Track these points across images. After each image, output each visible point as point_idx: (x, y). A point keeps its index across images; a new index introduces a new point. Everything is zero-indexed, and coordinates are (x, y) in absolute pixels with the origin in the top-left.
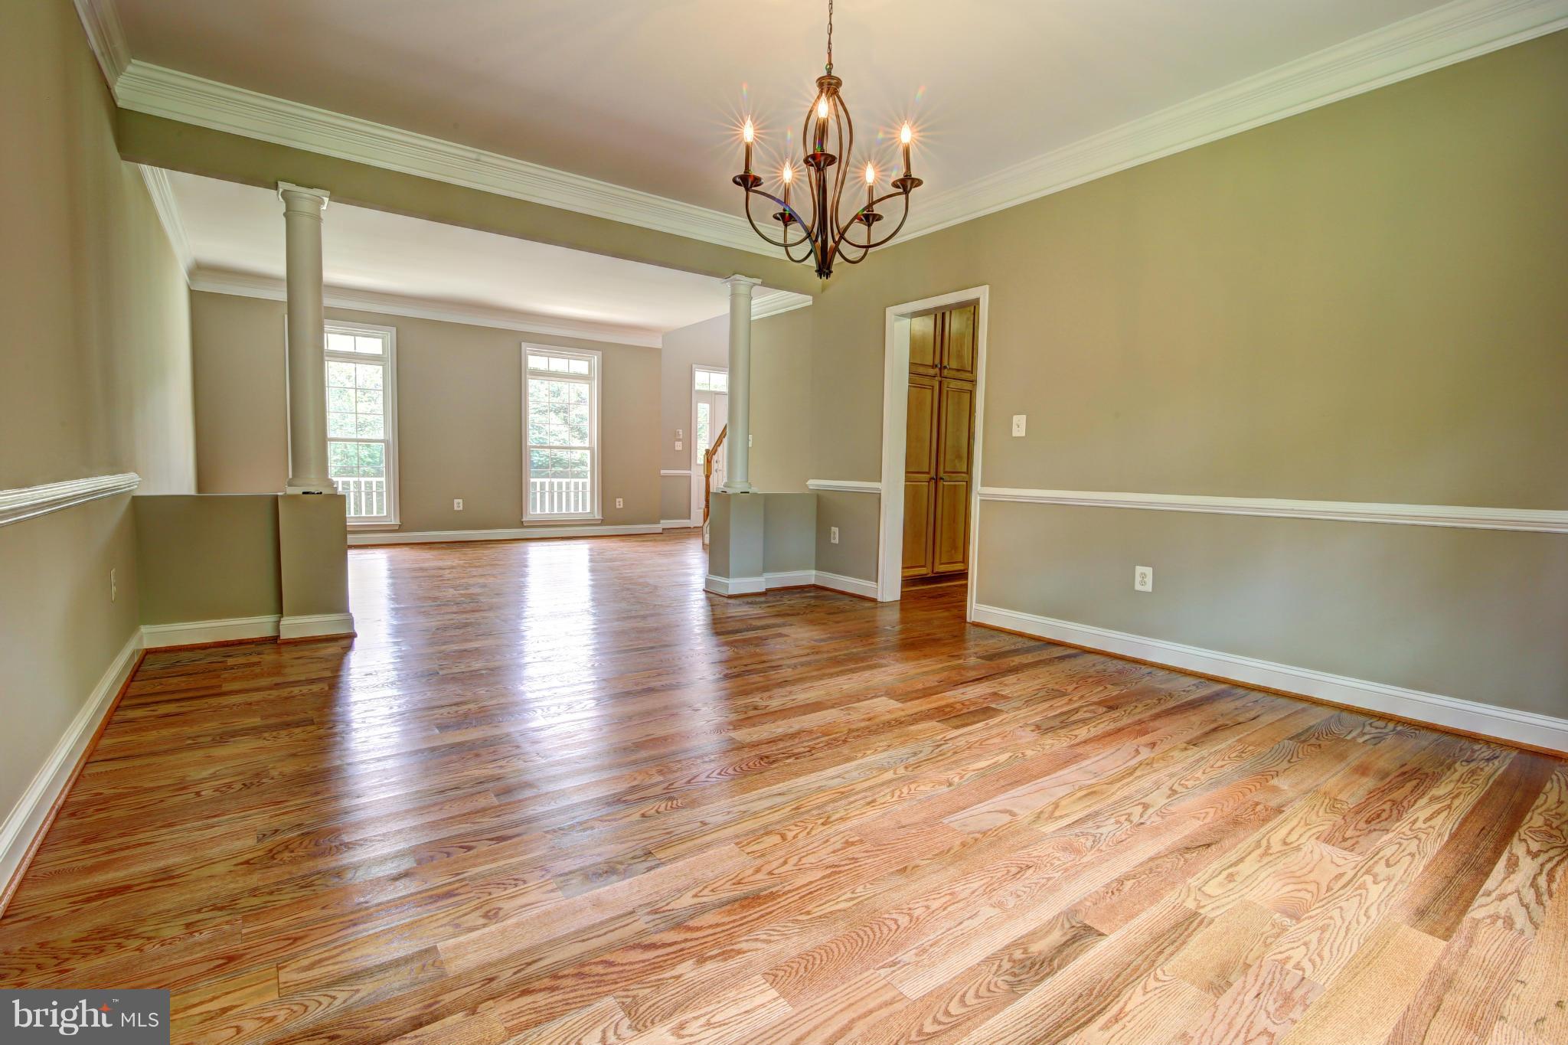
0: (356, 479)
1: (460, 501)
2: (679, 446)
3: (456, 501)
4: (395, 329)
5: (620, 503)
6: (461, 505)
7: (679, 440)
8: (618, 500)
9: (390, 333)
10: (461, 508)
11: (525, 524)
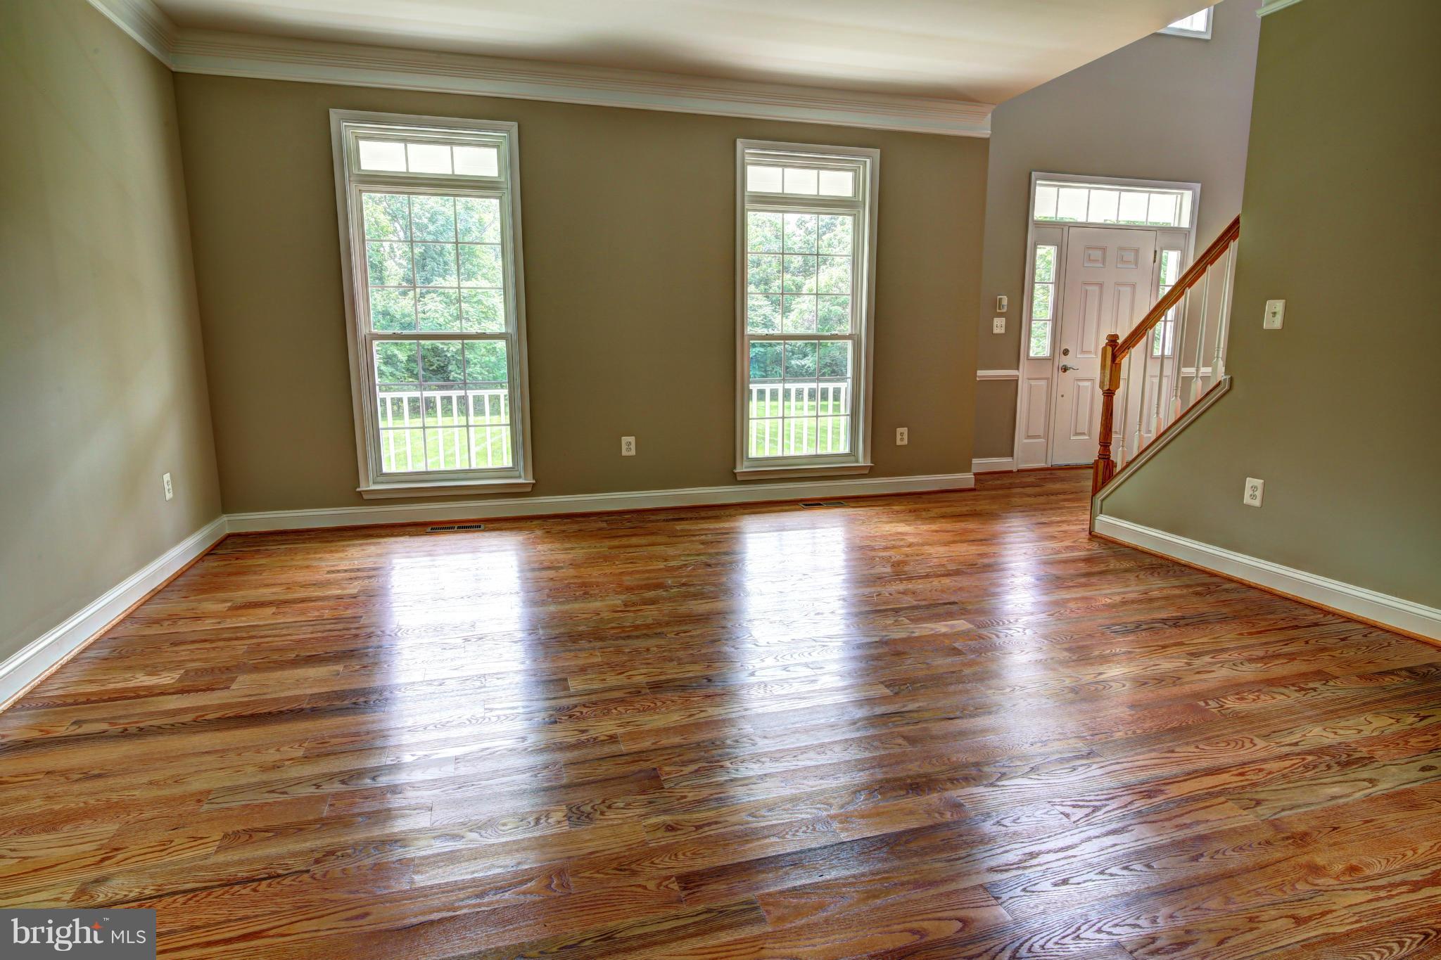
0: (462, 393)
1: (632, 439)
2: (999, 325)
3: (625, 439)
4: (515, 124)
5: (902, 436)
6: (633, 446)
7: (1001, 315)
8: (899, 430)
9: (506, 133)
10: (633, 452)
11: (739, 478)
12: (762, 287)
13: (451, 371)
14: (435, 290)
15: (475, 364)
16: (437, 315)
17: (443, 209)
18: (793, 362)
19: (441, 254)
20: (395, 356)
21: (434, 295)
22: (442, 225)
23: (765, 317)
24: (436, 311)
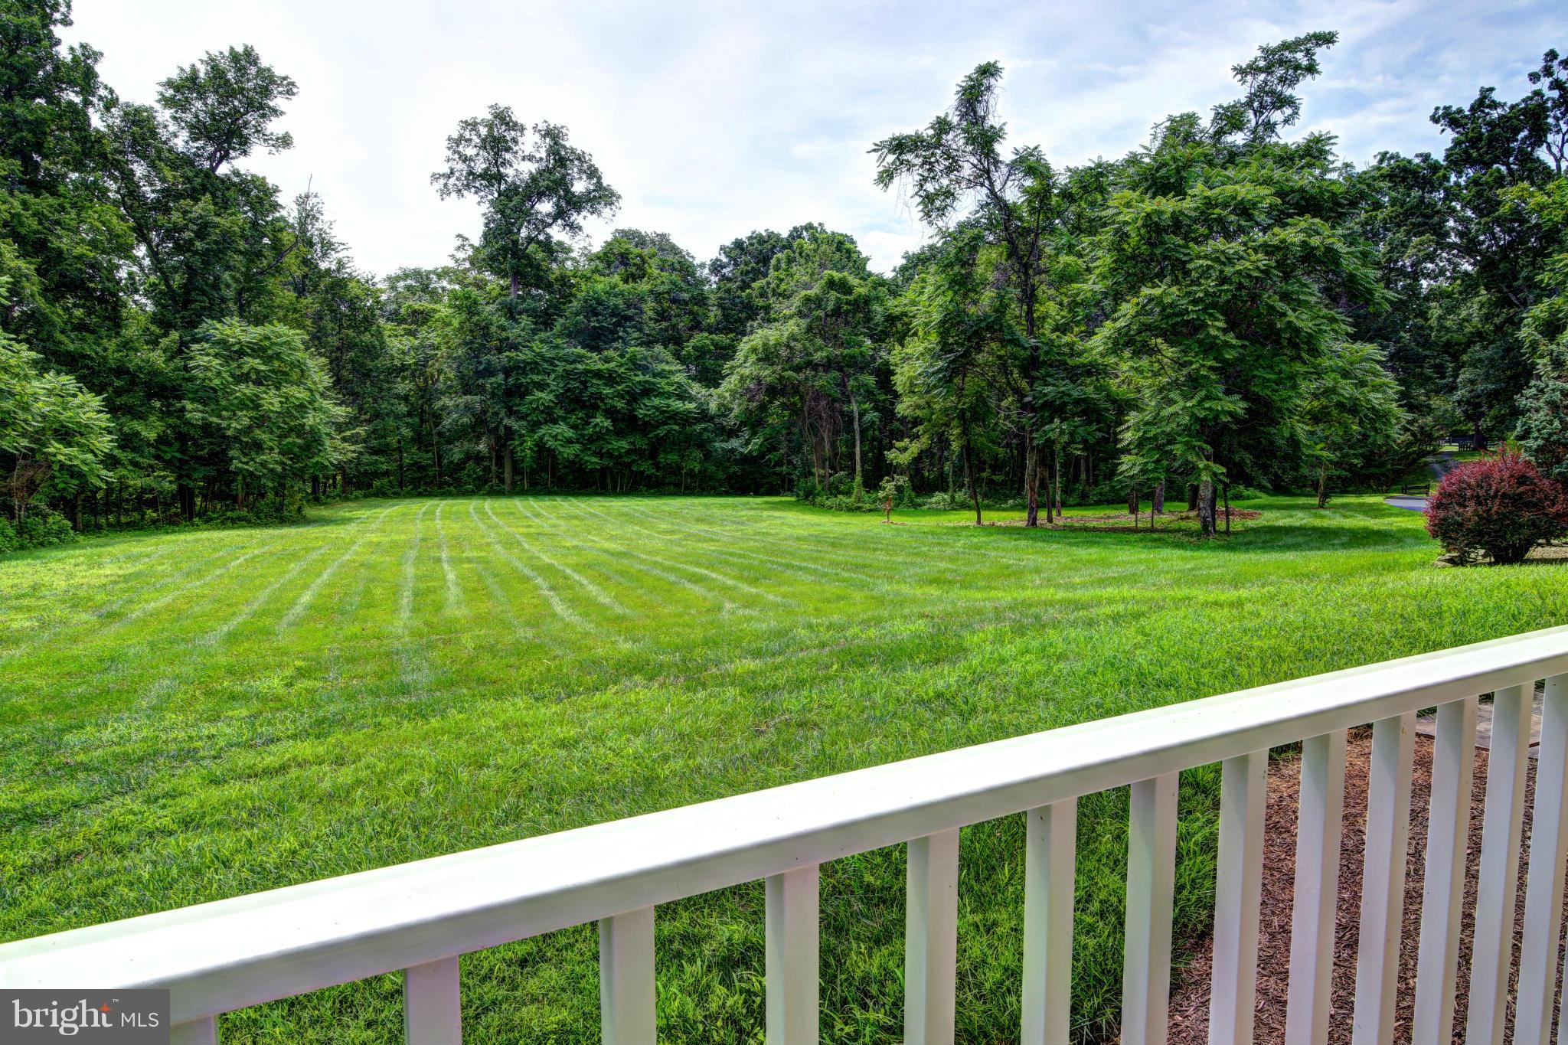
12: (671, 346)
13: (232, 459)
14: (206, 339)
15: (271, 449)
16: (209, 374)
17: (217, 219)
18: (717, 444)
19: (215, 287)
20: (137, 434)
21: (206, 346)
22: (216, 242)
23: (680, 385)
24: (207, 369)
